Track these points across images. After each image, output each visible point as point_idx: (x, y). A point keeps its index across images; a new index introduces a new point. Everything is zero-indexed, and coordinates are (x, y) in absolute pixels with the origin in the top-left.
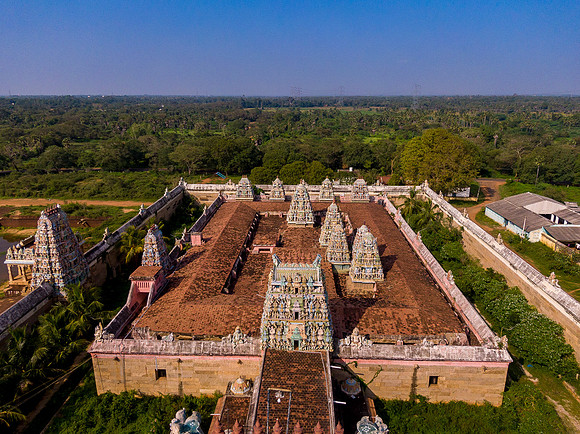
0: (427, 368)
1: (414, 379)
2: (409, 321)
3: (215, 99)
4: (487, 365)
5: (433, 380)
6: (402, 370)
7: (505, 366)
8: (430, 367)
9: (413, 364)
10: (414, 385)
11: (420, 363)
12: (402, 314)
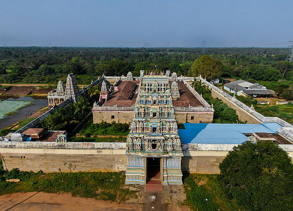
0: (190, 114)
1: (187, 117)
2: (186, 103)
3: (106, 48)
4: (207, 113)
5: (192, 118)
6: (183, 115)
7: (213, 113)
8: (191, 114)
9: (186, 113)
10: (187, 119)
11: (188, 112)
12: (184, 102)
